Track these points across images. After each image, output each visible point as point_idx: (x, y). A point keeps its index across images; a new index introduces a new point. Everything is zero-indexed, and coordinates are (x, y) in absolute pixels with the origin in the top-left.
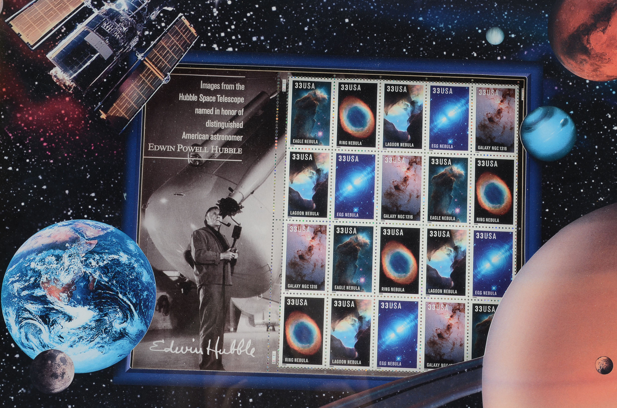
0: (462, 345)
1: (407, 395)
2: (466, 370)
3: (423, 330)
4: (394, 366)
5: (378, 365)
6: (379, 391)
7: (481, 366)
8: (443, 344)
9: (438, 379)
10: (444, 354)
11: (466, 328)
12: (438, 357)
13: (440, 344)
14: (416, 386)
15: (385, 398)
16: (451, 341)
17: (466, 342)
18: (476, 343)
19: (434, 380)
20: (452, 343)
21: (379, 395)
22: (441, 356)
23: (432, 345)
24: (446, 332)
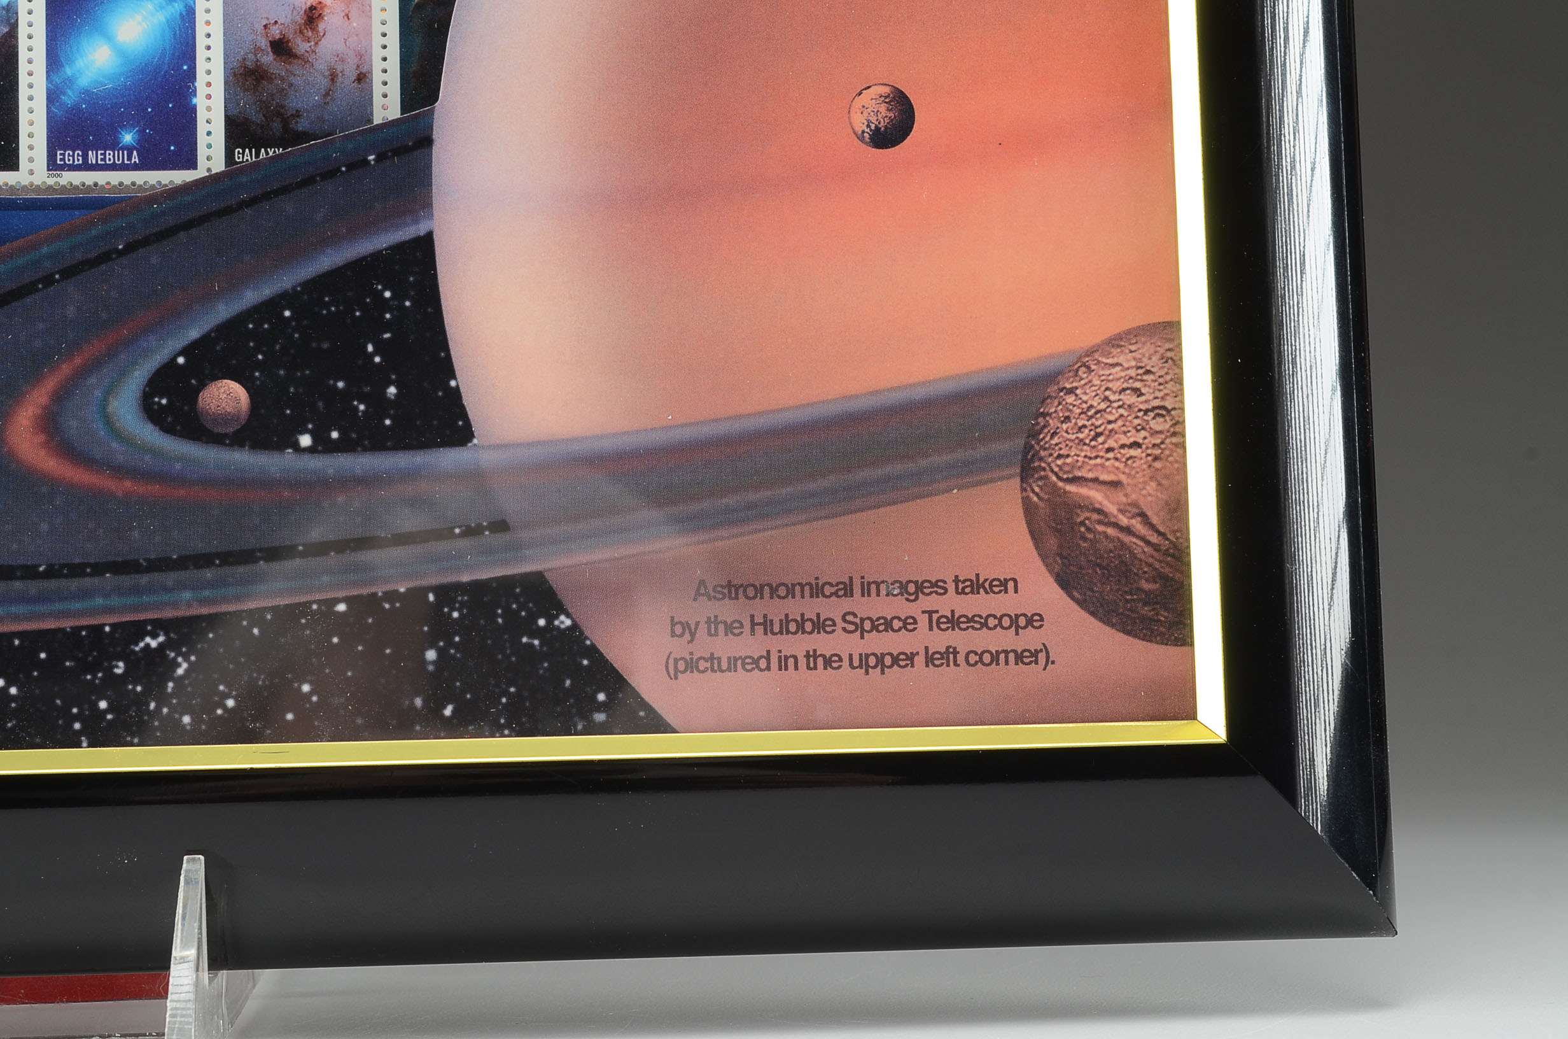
0: (363, 78)
1: (154, 260)
2: (371, 157)
3: (217, 29)
4: (113, 167)
5: (53, 165)
6: (45, 250)
7: (426, 142)
8: (292, 79)
9: (267, 196)
10: (297, 114)
11: (377, 16)
12: (277, 125)
13: (282, 79)
14: (187, 226)
15: (69, 273)
16: (321, 66)
17: (377, 66)
18: (414, 67)
19: (253, 201)
20: (327, 73)
21: (47, 264)
22: (285, 123)
23: (250, 82)
24: (301, 32)
